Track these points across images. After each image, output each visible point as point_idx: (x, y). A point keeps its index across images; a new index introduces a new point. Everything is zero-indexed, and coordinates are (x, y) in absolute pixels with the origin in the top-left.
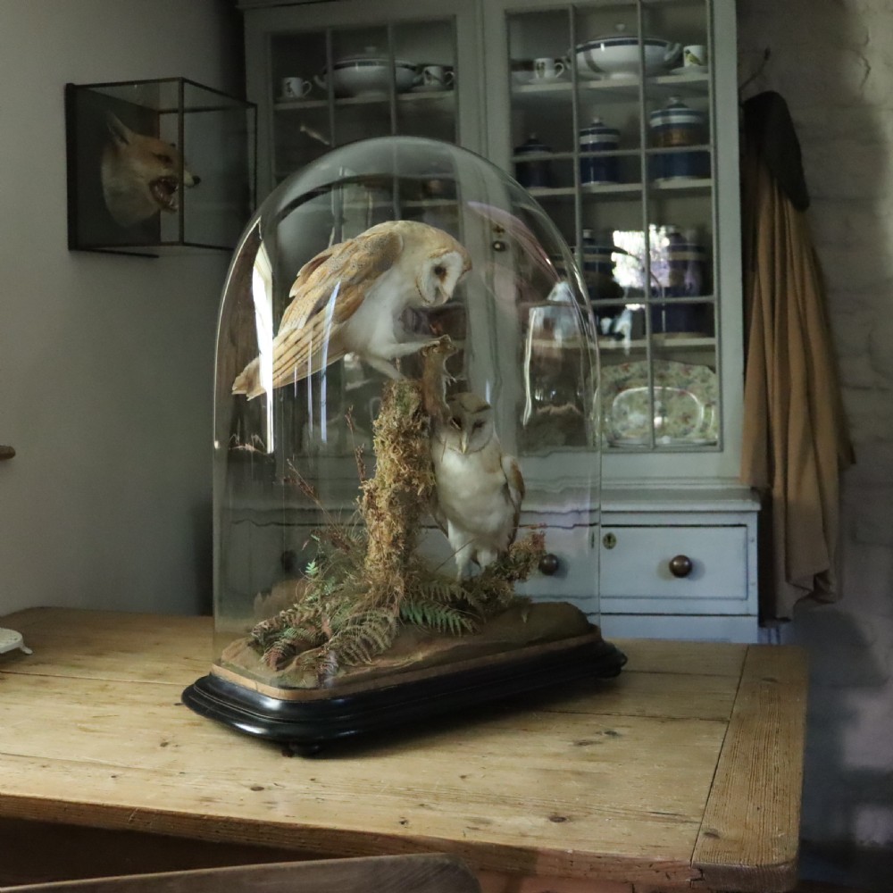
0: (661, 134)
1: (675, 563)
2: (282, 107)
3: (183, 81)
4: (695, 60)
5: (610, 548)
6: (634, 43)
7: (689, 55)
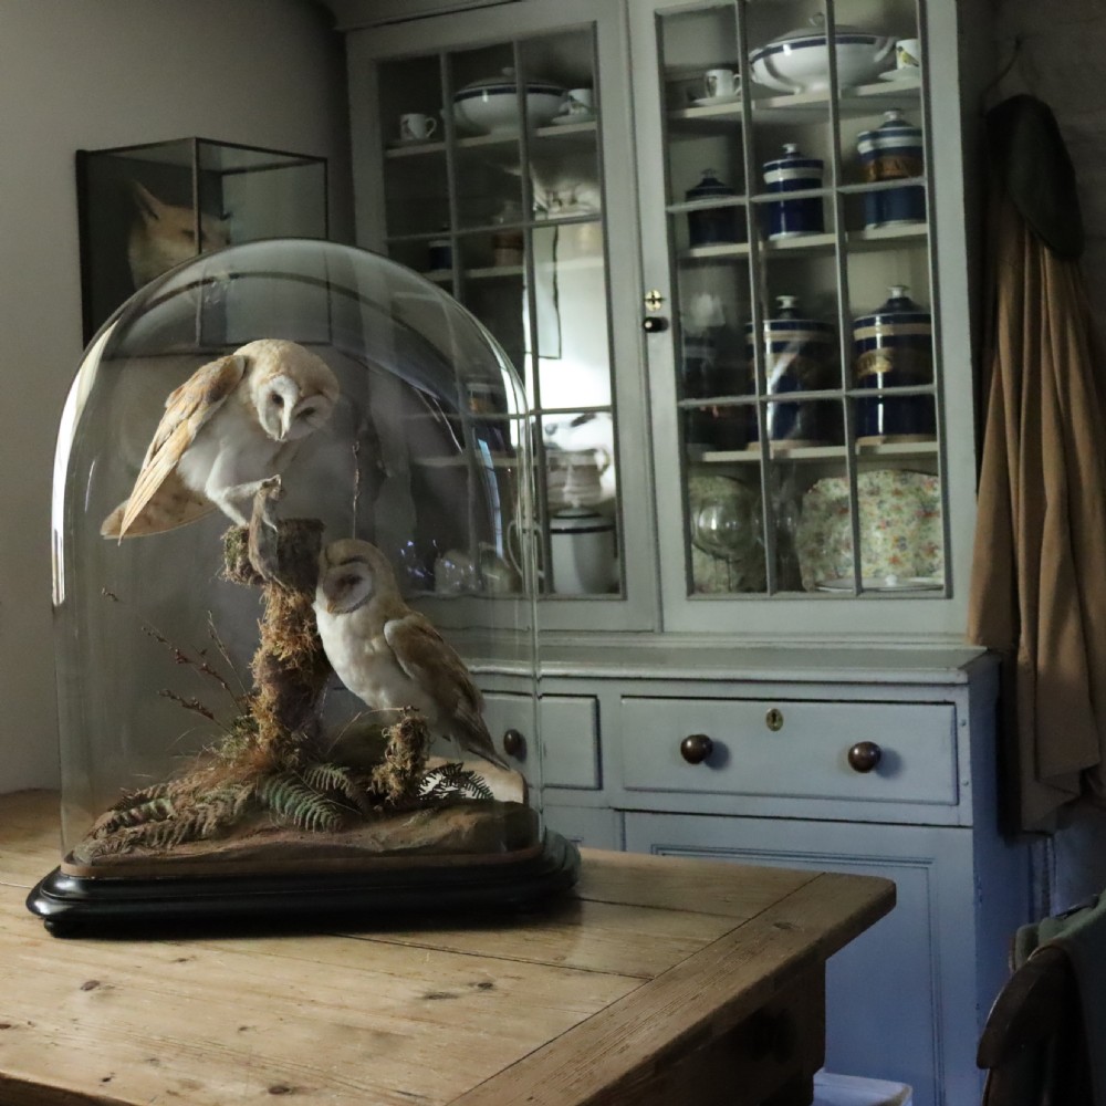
0: (872, 163)
1: (856, 751)
2: (395, 153)
3: (199, 140)
4: (909, 59)
5: (775, 729)
6: (822, 42)
7: (903, 53)
